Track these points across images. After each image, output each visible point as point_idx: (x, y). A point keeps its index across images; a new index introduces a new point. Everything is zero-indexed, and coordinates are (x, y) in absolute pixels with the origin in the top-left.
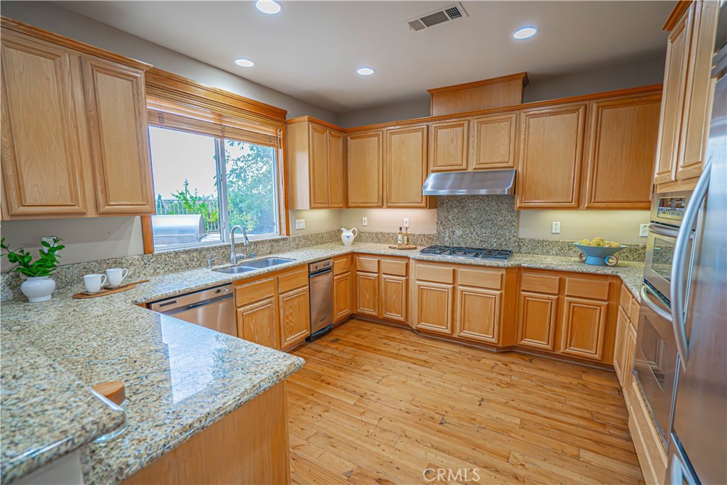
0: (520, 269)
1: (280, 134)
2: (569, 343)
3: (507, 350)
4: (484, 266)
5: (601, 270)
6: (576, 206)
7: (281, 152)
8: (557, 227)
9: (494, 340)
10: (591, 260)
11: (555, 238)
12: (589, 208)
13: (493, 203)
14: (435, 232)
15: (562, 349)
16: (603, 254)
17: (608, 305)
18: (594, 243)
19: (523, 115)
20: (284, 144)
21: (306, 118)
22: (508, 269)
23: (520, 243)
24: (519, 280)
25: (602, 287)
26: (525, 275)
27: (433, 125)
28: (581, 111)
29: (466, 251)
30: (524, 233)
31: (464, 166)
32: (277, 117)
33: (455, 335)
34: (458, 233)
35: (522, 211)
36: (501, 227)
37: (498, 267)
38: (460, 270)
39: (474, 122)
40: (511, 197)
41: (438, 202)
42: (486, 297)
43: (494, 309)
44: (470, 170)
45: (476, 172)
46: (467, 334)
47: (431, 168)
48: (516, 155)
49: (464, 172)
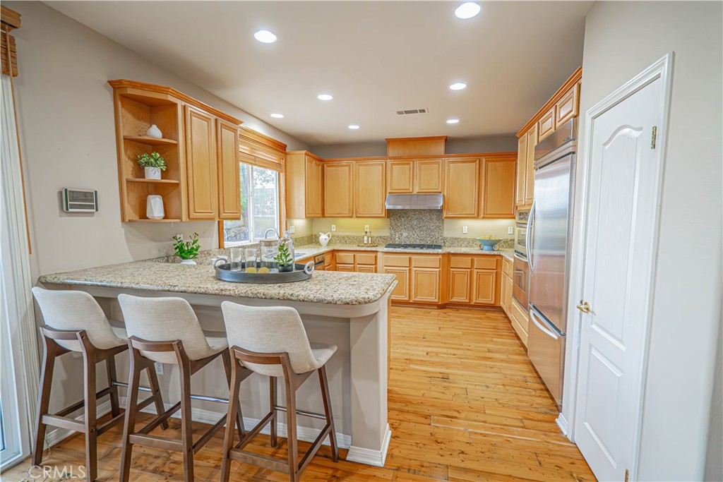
0: (449, 254)
1: (283, 162)
2: (478, 297)
3: (442, 307)
4: (429, 254)
5: (492, 253)
6: (476, 215)
7: (282, 176)
8: (465, 230)
9: (436, 300)
10: (486, 247)
11: (465, 236)
12: (483, 218)
13: (428, 215)
14: (388, 235)
15: (474, 301)
16: (493, 244)
17: (497, 272)
18: (487, 238)
19: (446, 162)
20: (283, 168)
21: (304, 152)
22: (443, 254)
23: (444, 240)
24: (449, 262)
25: (492, 263)
26: (453, 259)
27: (389, 162)
28: (477, 162)
29: (414, 246)
30: (446, 234)
31: (411, 190)
32: (281, 148)
33: (411, 301)
34: (405, 234)
35: (445, 220)
36: (433, 231)
37: (438, 254)
38: (414, 257)
39: (417, 163)
40: (441, 211)
41: (390, 214)
42: (431, 273)
43: (435, 280)
44: (415, 193)
45: (419, 194)
46: (418, 299)
47: (389, 190)
48: (443, 185)
49: (411, 194)
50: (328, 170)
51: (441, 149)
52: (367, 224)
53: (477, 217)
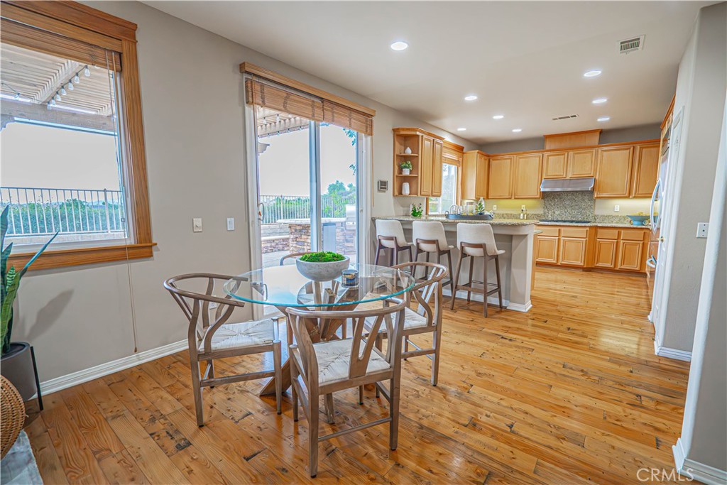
0: (597, 227)
1: (461, 159)
2: (623, 263)
3: (588, 270)
4: (578, 227)
5: (641, 227)
6: (627, 195)
7: (460, 169)
8: (617, 208)
9: (582, 264)
10: (636, 223)
11: (616, 214)
12: (635, 197)
13: (580, 196)
14: (542, 213)
15: (619, 267)
16: (642, 219)
17: (643, 243)
18: (636, 214)
19: (600, 151)
20: (461, 164)
21: (477, 151)
22: (590, 227)
23: (595, 218)
24: (596, 233)
25: (640, 234)
26: (599, 230)
27: (546, 154)
28: (632, 149)
29: (564, 221)
30: (598, 212)
31: (564, 176)
32: (460, 149)
33: (559, 264)
34: (557, 213)
35: (597, 200)
36: (584, 209)
37: (585, 227)
38: (562, 229)
39: (571, 153)
40: (592, 192)
41: (544, 195)
42: (579, 242)
43: (582, 247)
44: (568, 178)
45: (571, 179)
46: (565, 262)
47: (544, 177)
48: (595, 170)
49: (564, 179)
50: (493, 163)
51: (595, 139)
52: (523, 205)
53: (628, 197)
